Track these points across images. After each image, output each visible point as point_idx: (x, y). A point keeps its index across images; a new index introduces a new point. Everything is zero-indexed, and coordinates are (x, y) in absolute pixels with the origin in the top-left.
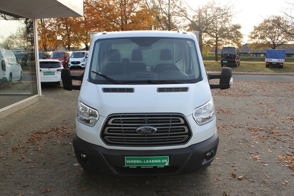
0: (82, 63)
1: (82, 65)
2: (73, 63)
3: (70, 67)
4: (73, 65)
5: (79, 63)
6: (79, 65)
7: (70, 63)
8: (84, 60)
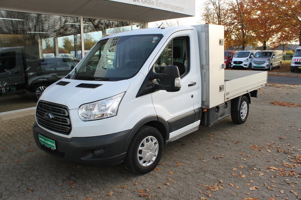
0: (244, 63)
1: (245, 65)
2: (235, 62)
3: (232, 66)
4: (235, 65)
5: (241, 62)
6: (241, 65)
7: (232, 63)
8: (247, 60)
